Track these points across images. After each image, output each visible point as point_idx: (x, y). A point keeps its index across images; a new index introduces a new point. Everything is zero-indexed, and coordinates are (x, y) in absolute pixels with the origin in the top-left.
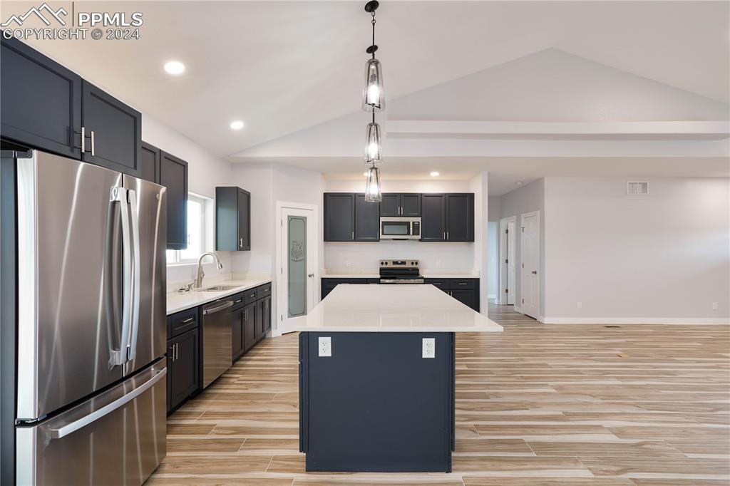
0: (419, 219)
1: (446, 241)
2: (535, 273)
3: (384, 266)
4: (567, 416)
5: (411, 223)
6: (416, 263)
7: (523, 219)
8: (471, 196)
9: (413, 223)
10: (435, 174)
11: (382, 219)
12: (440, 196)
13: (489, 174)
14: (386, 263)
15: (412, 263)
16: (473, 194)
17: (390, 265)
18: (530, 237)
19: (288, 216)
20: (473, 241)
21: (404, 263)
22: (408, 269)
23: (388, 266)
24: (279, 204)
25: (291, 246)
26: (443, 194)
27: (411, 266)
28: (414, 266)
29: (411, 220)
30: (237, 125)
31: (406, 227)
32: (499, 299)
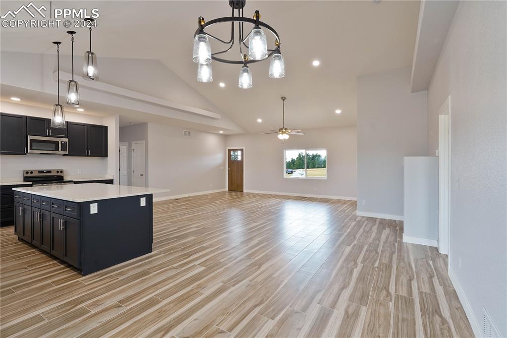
0: (66, 140)
1: (88, 156)
2: (142, 175)
3: (29, 175)
4: (179, 228)
6: (61, 172)
7: (133, 145)
8: (106, 128)
9: (61, 142)
10: (80, 110)
11: (32, 137)
12: (83, 125)
13: (120, 117)
14: (31, 173)
15: (58, 172)
16: (107, 127)
17: (35, 174)
18: (137, 155)
20: (107, 156)
21: (49, 172)
22: (53, 176)
23: (33, 175)
26: (86, 124)
27: (57, 174)
28: (59, 174)
29: (60, 140)
31: (54, 145)
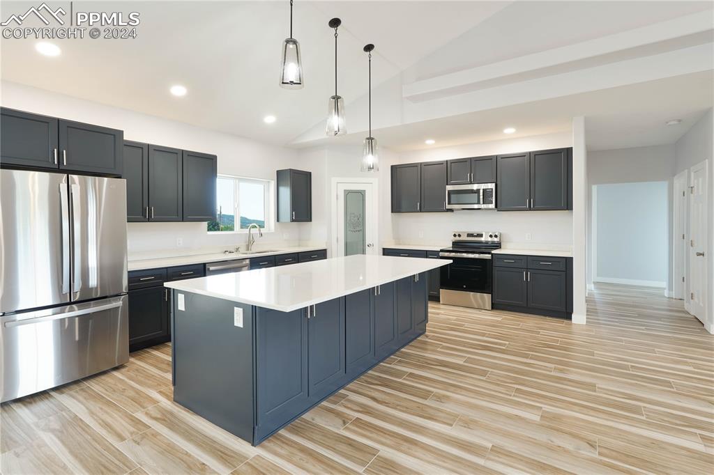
0: (492, 186)
1: (529, 210)
2: (703, 255)
3: (457, 238)
5: (481, 191)
6: (496, 236)
7: (692, 175)
8: (568, 151)
9: (484, 190)
10: (510, 131)
11: (449, 188)
12: (522, 156)
14: (459, 236)
15: (491, 236)
16: (571, 149)
17: (464, 238)
19: (345, 191)
20: (572, 208)
21: (480, 235)
23: (461, 239)
24: (334, 180)
25: (348, 218)
26: (526, 153)
27: (490, 239)
28: (493, 239)
29: (482, 187)
30: (270, 119)
31: (475, 195)
32: (670, 288)
